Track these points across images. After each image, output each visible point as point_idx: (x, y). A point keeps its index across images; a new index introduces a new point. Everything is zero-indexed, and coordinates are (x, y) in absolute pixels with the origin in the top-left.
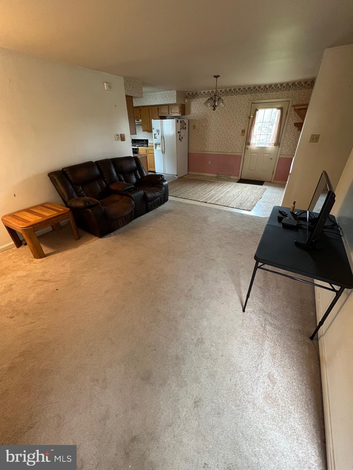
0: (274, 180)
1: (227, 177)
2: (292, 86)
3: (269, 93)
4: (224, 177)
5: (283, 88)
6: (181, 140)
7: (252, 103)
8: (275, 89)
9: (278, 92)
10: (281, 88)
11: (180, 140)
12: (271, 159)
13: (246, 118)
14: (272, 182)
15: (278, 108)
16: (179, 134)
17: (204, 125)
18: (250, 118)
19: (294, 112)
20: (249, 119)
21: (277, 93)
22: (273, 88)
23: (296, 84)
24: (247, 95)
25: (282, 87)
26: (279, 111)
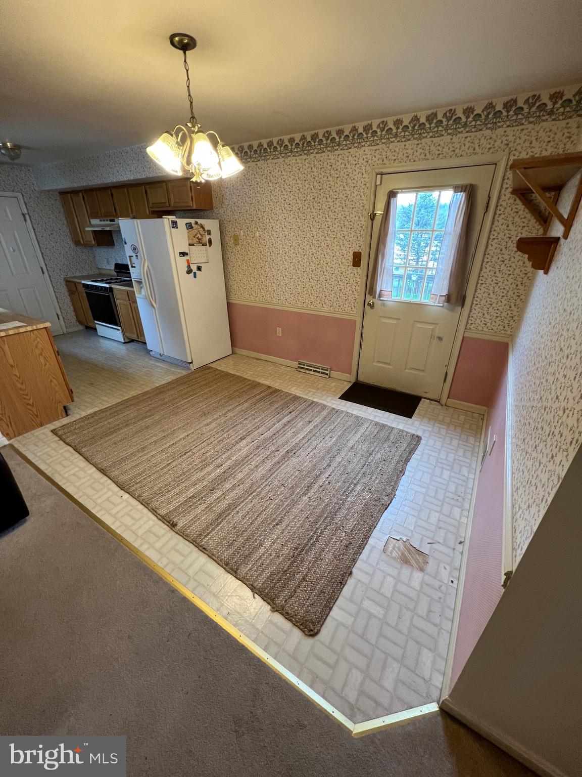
0: (448, 398)
1: (322, 373)
2: (505, 113)
3: (428, 140)
4: (314, 371)
5: (474, 119)
6: (195, 273)
7: (377, 174)
8: (447, 125)
9: (459, 135)
10: (466, 123)
11: (192, 274)
12: (440, 339)
13: (361, 218)
14: (443, 401)
15: (457, 189)
16: (186, 258)
17: (257, 234)
18: (373, 217)
19: (512, 201)
20: (372, 220)
21: (455, 139)
22: (441, 122)
23: (520, 103)
24: (363, 148)
25: (472, 116)
26: (461, 196)
